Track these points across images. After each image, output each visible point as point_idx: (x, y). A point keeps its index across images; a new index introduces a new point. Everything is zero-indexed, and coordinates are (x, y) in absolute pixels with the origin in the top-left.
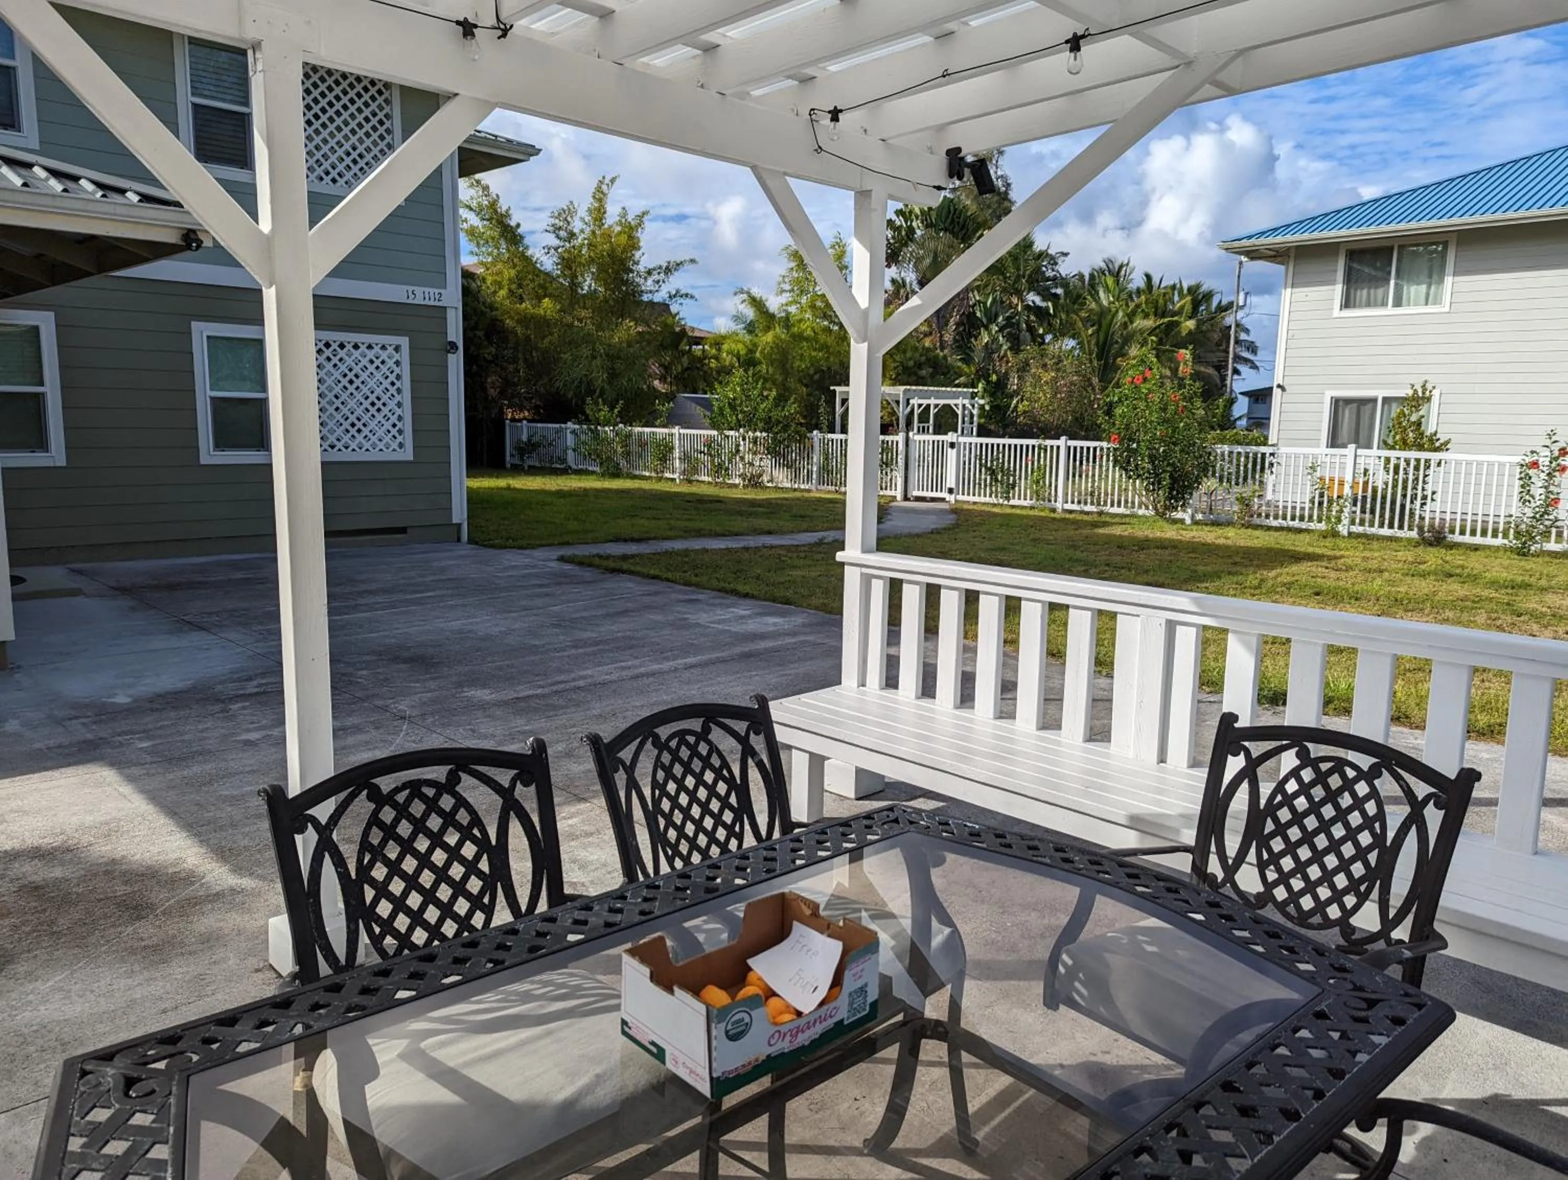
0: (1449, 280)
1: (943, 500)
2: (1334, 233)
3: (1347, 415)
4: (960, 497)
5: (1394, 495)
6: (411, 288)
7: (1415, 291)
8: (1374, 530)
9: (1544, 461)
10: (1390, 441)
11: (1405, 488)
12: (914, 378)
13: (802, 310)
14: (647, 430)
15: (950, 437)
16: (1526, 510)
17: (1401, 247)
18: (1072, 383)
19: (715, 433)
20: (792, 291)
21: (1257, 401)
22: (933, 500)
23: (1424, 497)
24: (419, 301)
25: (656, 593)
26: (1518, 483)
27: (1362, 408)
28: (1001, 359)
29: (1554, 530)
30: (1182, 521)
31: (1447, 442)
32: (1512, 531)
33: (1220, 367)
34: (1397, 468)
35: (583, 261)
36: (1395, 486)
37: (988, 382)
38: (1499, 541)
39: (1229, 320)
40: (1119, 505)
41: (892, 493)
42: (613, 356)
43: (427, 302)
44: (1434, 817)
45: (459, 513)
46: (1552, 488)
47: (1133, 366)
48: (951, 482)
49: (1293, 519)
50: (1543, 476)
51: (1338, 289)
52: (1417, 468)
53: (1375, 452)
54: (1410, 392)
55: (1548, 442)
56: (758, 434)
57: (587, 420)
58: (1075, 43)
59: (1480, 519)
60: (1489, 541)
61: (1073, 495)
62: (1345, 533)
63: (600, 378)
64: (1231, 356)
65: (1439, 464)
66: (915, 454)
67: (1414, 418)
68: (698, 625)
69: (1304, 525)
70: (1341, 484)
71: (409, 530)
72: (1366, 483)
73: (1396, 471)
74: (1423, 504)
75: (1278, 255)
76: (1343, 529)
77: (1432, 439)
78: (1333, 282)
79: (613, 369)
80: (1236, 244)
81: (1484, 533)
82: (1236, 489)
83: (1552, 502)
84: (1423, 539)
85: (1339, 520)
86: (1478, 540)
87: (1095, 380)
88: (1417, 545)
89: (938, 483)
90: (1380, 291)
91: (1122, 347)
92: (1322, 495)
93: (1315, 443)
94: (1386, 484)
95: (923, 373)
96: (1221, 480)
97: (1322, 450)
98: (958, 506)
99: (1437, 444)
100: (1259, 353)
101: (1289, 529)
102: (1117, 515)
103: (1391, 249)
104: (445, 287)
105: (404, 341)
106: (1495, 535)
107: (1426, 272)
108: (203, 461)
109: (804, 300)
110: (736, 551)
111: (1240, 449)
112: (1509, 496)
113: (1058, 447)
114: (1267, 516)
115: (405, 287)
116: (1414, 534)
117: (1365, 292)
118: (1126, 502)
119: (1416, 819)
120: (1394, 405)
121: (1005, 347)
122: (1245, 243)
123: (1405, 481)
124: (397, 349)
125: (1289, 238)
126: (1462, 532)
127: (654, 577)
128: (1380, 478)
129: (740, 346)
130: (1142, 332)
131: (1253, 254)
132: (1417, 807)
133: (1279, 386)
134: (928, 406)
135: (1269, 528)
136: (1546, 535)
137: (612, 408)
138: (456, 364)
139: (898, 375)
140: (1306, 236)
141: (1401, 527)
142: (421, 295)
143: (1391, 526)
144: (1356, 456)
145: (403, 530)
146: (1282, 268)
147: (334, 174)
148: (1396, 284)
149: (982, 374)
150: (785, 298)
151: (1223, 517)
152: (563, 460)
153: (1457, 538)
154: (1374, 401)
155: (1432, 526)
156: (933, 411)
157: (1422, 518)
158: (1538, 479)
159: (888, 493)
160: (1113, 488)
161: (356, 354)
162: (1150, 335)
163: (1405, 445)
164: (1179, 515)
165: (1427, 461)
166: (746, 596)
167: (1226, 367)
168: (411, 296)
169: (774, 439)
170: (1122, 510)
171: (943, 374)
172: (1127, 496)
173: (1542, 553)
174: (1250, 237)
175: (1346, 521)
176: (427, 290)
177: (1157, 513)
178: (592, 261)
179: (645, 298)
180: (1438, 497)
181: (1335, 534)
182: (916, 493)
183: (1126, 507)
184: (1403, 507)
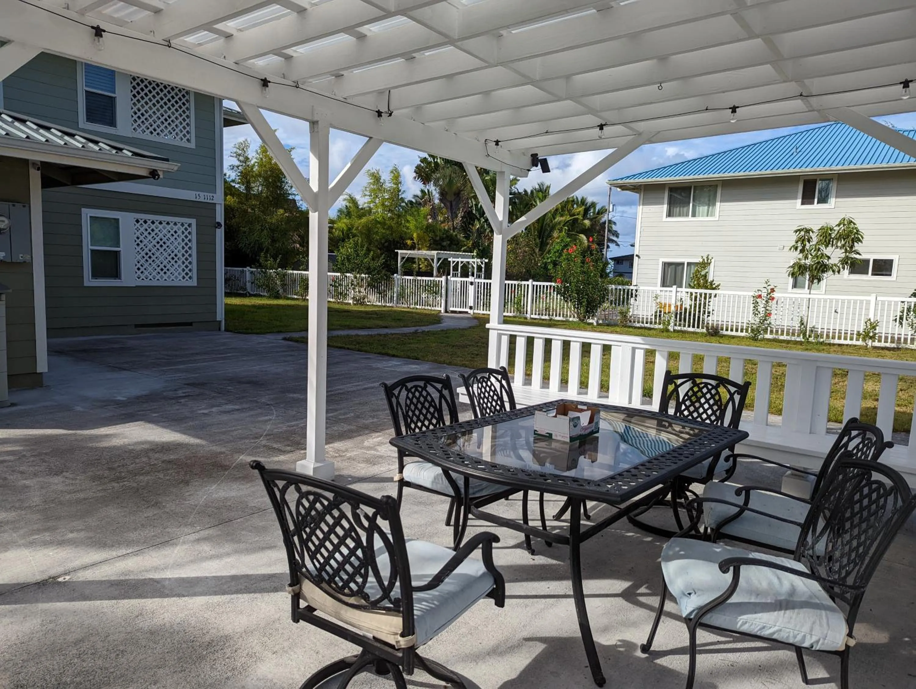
0: (718, 204)
1: (467, 312)
2: (663, 179)
3: (670, 270)
4: (476, 311)
5: (695, 310)
6: (198, 193)
7: (702, 209)
8: (686, 329)
9: (764, 295)
10: (692, 284)
11: (700, 308)
12: (440, 247)
13: (376, 206)
14: (295, 272)
15: (470, 279)
16: (756, 319)
17: (695, 187)
18: (525, 252)
19: (339, 274)
20: (370, 196)
21: (618, 263)
22: (460, 312)
23: (709, 313)
24: (202, 200)
25: (347, 355)
26: (752, 306)
27: (677, 268)
28: (485, 237)
29: (769, 328)
30: (592, 324)
31: (719, 285)
32: (750, 329)
33: (601, 244)
34: (696, 297)
35: (254, 174)
36: (695, 307)
37: (479, 250)
38: (744, 334)
39: (605, 218)
40: (560, 316)
41: (439, 309)
42: (273, 230)
43: (206, 201)
44: (737, 398)
45: (220, 316)
46: (768, 308)
47: (558, 243)
48: (471, 303)
49: (647, 323)
50: (764, 302)
51: (665, 207)
52: (705, 298)
53: (684, 289)
54: (701, 260)
55: (766, 285)
56: (363, 275)
57: (260, 266)
58: (601, 127)
59: (735, 324)
60: (739, 334)
61: (536, 311)
62: (672, 330)
63: (267, 242)
64: (606, 238)
65: (715, 296)
66: (451, 287)
67: (703, 273)
68: (378, 368)
69: (652, 326)
70: (670, 306)
71: (194, 324)
72: (681, 305)
73: (696, 300)
74: (708, 316)
75: (635, 188)
76: (671, 328)
77: (712, 283)
78: (663, 204)
79: (273, 237)
80: (615, 182)
81: (737, 330)
82: (619, 308)
83: (768, 314)
84: (709, 333)
85: (669, 324)
86: (734, 333)
87: (537, 250)
88: (706, 335)
89: (464, 304)
90: (685, 209)
91: (550, 232)
92: (660, 312)
93: (655, 285)
94: (691, 306)
95: (444, 244)
96: (611, 304)
97: (658, 288)
98: (475, 315)
99: (714, 286)
100: (620, 236)
101: (645, 328)
102: (559, 321)
103: (690, 188)
104: (216, 193)
105: (193, 221)
106: (742, 331)
107: (707, 199)
108: (85, 285)
109: (377, 201)
110: (375, 335)
111: (620, 287)
112: (748, 313)
113: (528, 285)
114: (634, 322)
115: (194, 193)
116: (704, 330)
117: (678, 209)
118: (563, 314)
119: (732, 399)
120: (692, 266)
121: (488, 231)
122: (619, 181)
123: (700, 304)
124: (190, 225)
125: (641, 180)
126: (727, 330)
127: (341, 348)
128: (688, 303)
129: (343, 225)
130: (560, 223)
131: (623, 187)
132: (732, 395)
133: (637, 256)
134: (458, 262)
135: (636, 328)
136: (765, 331)
137: (275, 260)
138: (220, 234)
139: (430, 244)
140: (650, 180)
141: (698, 327)
142: (203, 197)
143: (694, 327)
144: (677, 292)
145: (190, 324)
146: (638, 195)
147: (158, 130)
148: (693, 205)
149: (476, 245)
150: (367, 199)
151: (612, 323)
152: (245, 289)
153: (725, 332)
154: (683, 264)
155: (713, 326)
156: (460, 265)
157: (708, 324)
158: (761, 303)
159: (437, 308)
160: (557, 307)
161: (161, 227)
162: (564, 225)
163: (699, 286)
164: (591, 321)
165: (710, 294)
166: (394, 356)
167: (603, 245)
168: (198, 197)
169: (372, 279)
170: (561, 318)
171: (455, 245)
172: (563, 312)
173: (763, 339)
174: (622, 179)
175: (672, 324)
176: (206, 194)
177: (580, 320)
178: (260, 175)
179: (291, 197)
180: (715, 312)
181: (668, 331)
182: (452, 309)
183: (563, 316)
184: (699, 317)
